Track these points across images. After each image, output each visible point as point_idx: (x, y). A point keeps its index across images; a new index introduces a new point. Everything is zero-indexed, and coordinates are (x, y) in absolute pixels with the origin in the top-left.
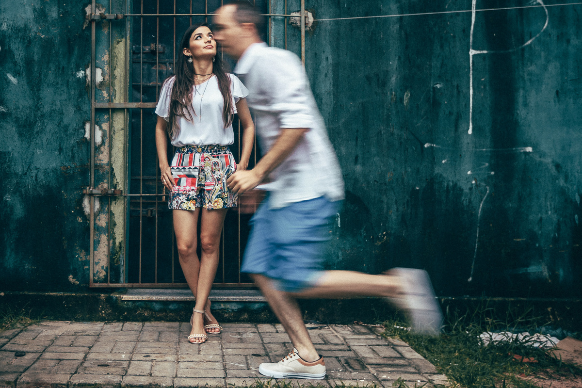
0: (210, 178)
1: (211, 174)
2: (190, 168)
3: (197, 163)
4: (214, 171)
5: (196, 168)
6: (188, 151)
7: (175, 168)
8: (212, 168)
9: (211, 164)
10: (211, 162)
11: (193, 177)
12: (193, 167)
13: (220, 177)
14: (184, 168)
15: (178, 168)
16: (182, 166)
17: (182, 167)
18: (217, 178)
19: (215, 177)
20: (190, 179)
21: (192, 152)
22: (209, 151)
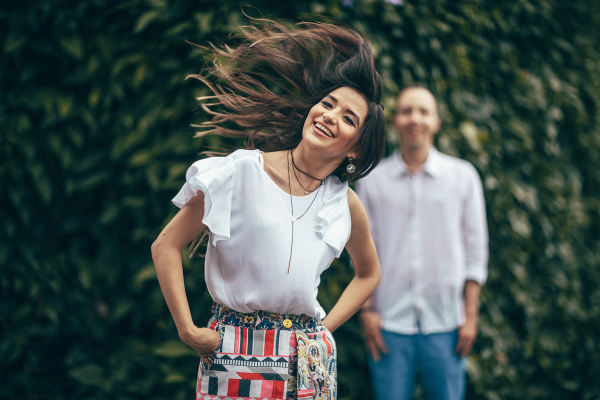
0: (307, 380)
1: (307, 373)
2: (268, 360)
3: (285, 350)
4: (312, 366)
5: (282, 360)
6: (262, 324)
7: (233, 357)
8: (310, 360)
9: (307, 352)
10: (308, 347)
11: (277, 378)
12: (275, 358)
13: (323, 379)
14: (254, 359)
15: (240, 358)
16: (250, 353)
17: (250, 357)
18: (318, 380)
19: (315, 378)
20: (270, 385)
21: (270, 326)
22: (302, 326)
